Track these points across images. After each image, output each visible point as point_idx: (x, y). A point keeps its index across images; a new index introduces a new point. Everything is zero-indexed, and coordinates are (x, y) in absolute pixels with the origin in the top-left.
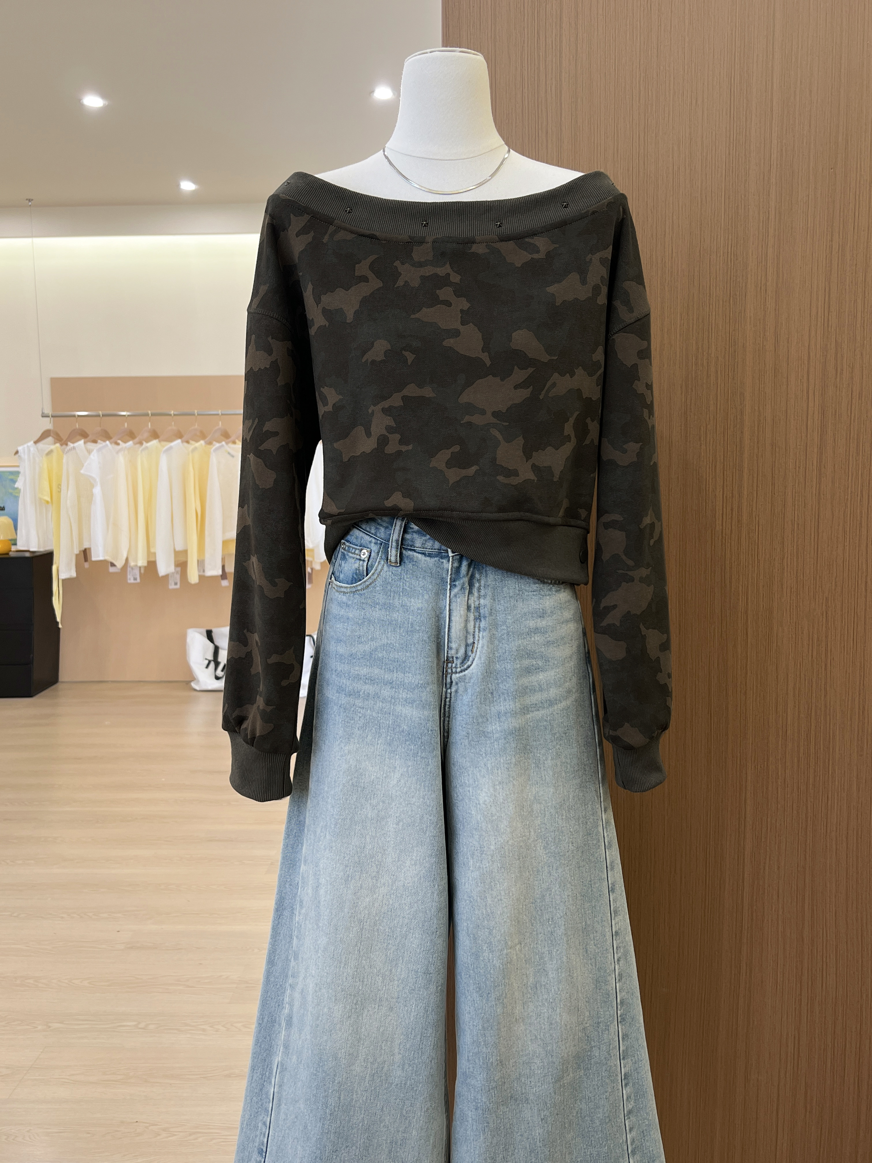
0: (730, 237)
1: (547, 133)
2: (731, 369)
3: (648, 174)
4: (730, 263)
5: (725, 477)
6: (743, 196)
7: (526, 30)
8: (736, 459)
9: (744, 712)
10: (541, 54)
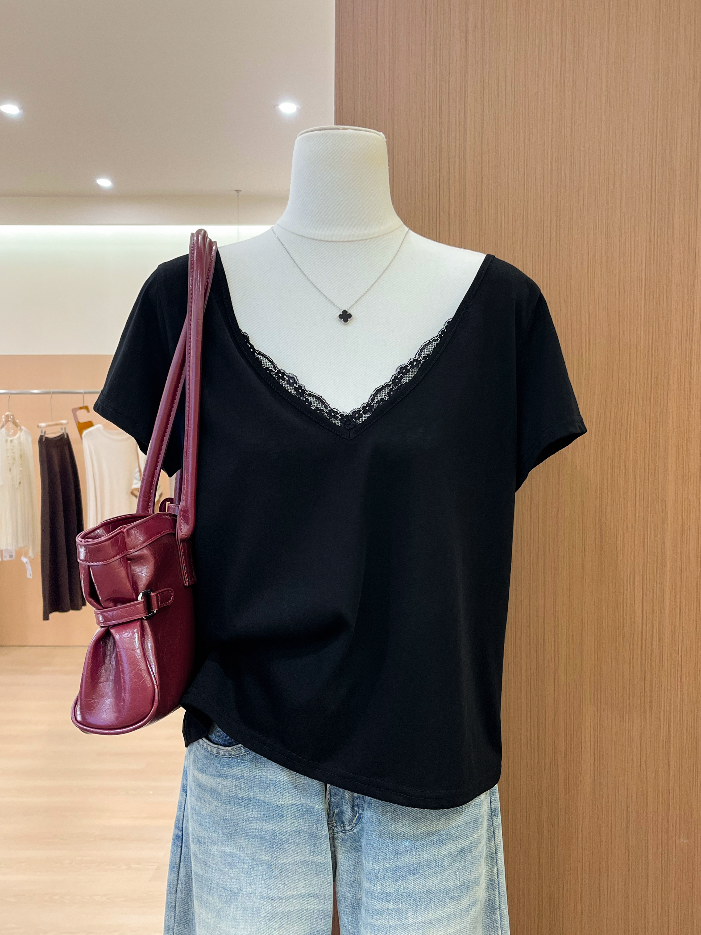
0: (651, 330)
1: (449, 214)
2: (652, 473)
3: (561, 261)
4: (650, 359)
5: (645, 591)
6: (665, 287)
7: (427, 104)
8: (657, 571)
9: (666, 852)
10: (443, 130)
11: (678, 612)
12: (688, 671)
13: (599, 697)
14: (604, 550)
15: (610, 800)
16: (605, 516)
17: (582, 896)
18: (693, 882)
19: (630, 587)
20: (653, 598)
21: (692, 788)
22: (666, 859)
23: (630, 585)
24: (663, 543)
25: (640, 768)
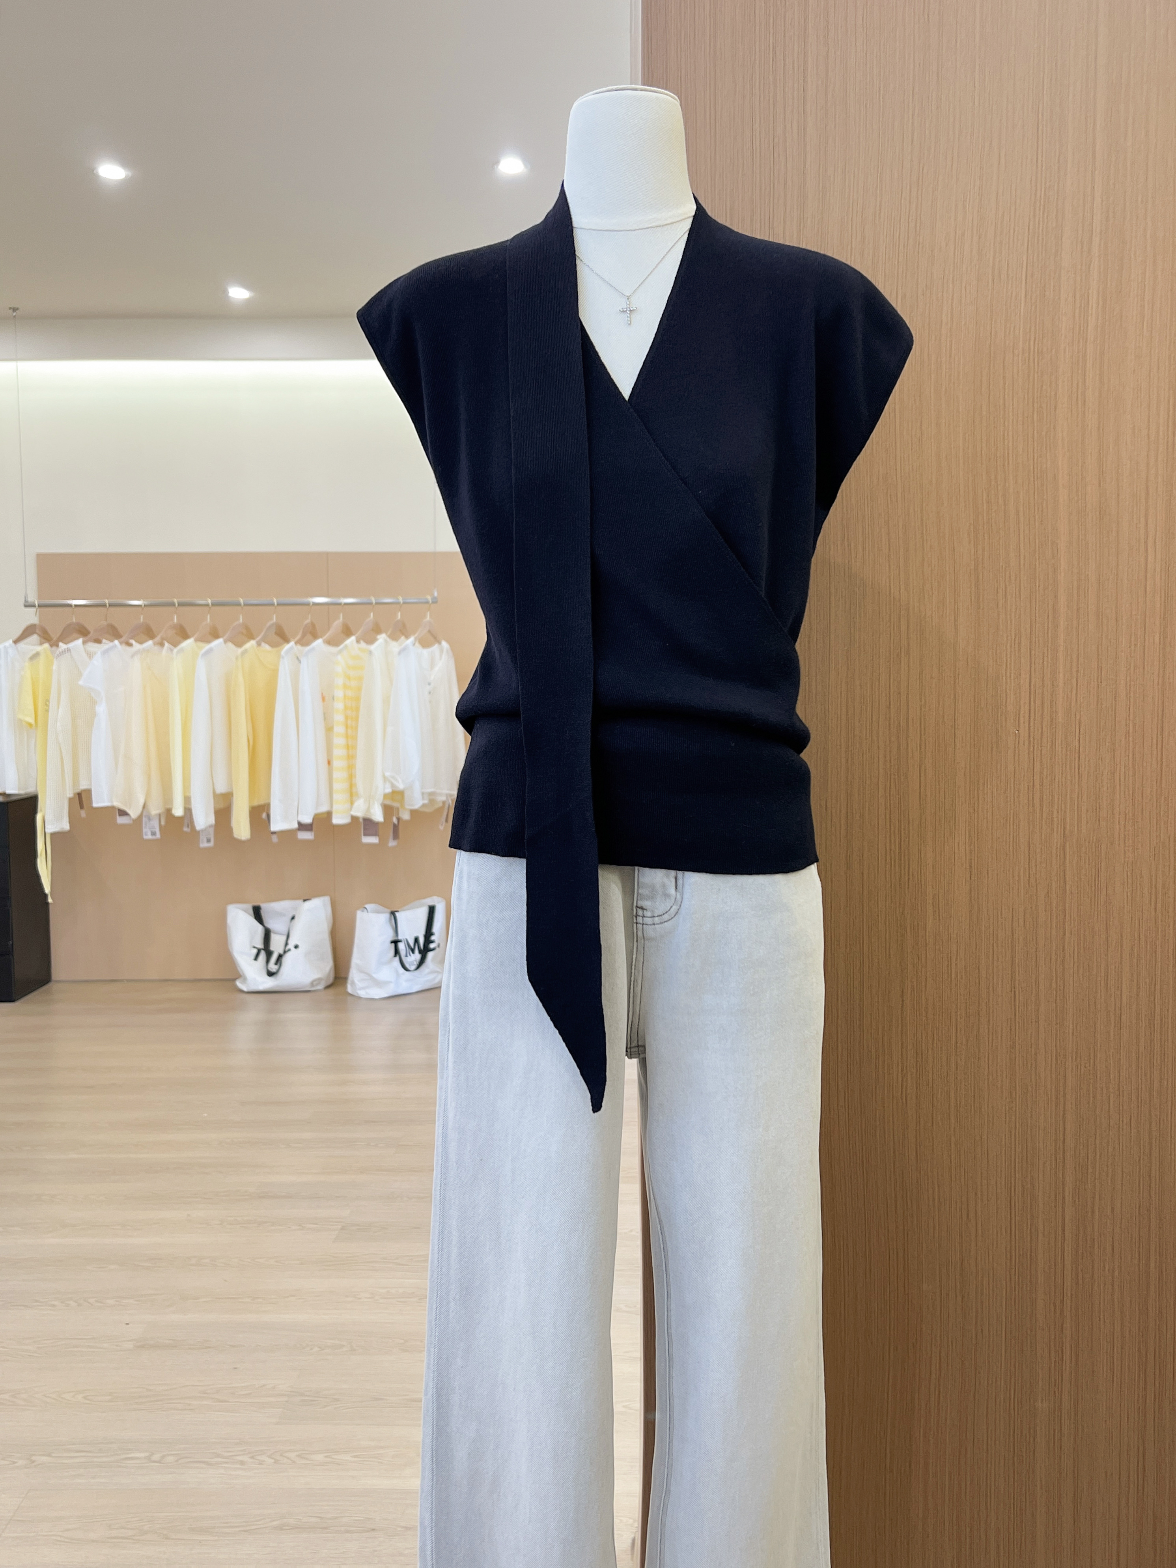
11: (1075, 684)
12: (1087, 759)
13: (976, 794)
14: (981, 608)
15: (991, 924)
16: (983, 563)
17: (956, 1047)
18: (1095, 1025)
19: (1015, 655)
20: (1043, 667)
21: (1093, 907)
22: (1061, 998)
23: (1015, 651)
24: (1055, 596)
25: (1029, 884)
